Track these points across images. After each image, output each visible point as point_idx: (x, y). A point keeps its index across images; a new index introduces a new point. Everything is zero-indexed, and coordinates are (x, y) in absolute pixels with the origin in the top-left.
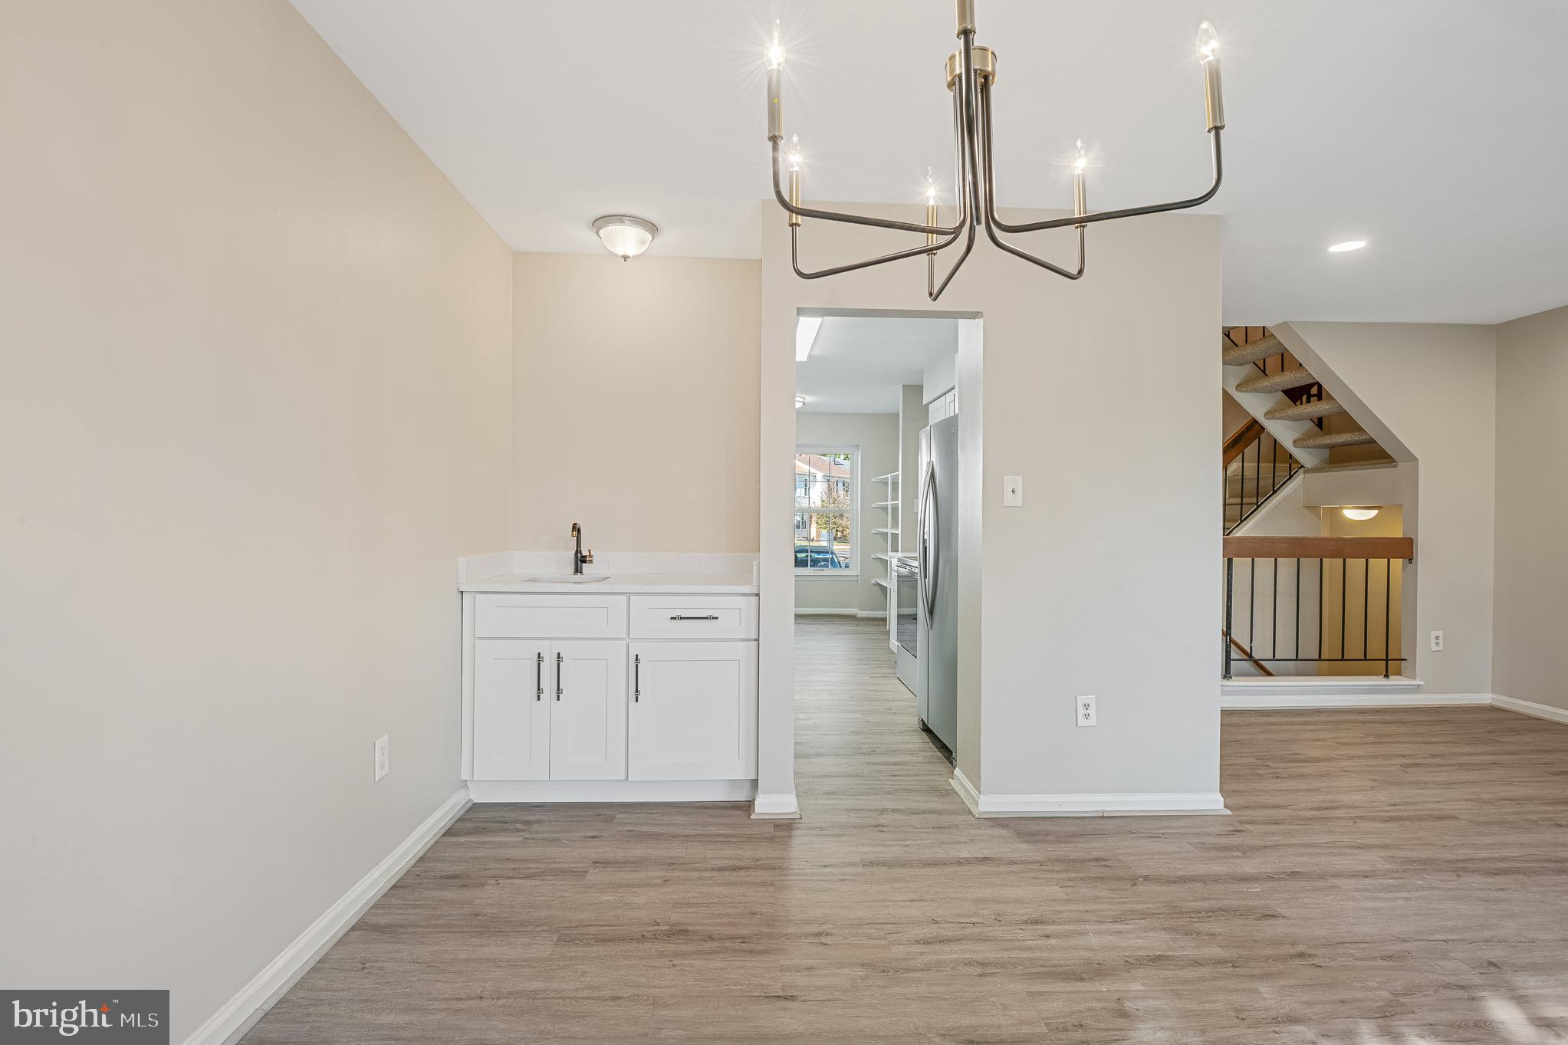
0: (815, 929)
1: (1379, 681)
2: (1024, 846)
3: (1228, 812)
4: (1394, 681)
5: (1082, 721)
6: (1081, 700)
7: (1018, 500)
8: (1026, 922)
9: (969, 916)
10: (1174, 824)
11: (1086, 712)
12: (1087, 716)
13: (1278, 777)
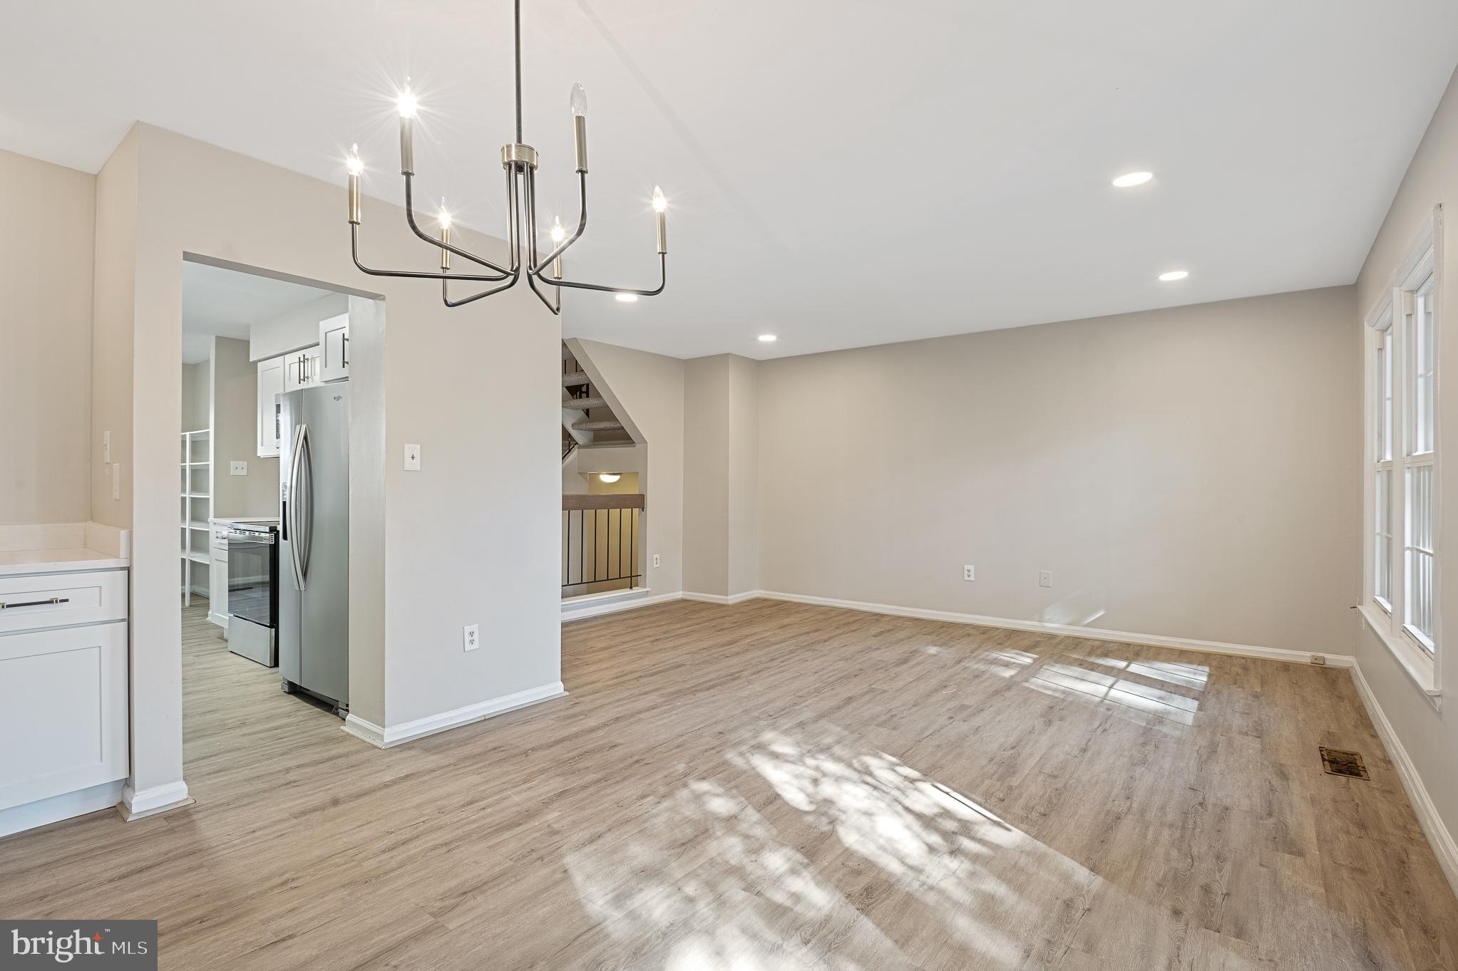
0: (278, 880)
1: (627, 592)
2: (435, 757)
3: (567, 693)
4: (636, 590)
5: (468, 647)
6: (468, 629)
7: (416, 464)
8: (463, 806)
9: (416, 819)
10: (536, 710)
11: (471, 638)
12: (472, 642)
13: (587, 665)
